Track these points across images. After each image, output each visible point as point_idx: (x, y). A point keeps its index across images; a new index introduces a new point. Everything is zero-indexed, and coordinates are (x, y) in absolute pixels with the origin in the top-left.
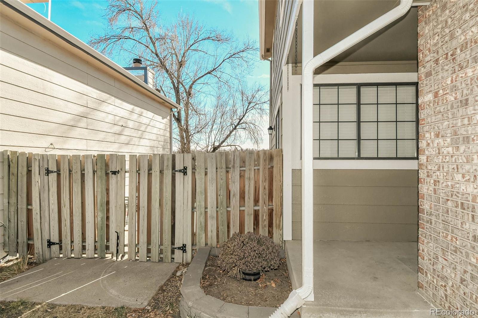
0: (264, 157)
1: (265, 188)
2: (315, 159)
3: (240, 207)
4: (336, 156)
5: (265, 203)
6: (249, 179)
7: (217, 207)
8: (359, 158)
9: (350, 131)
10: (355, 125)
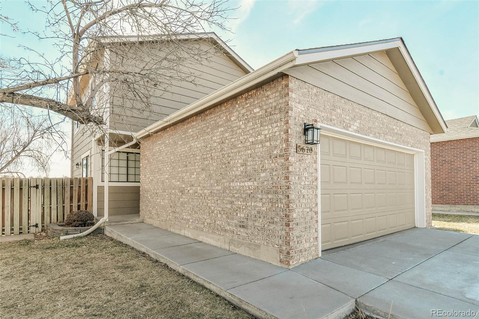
0: (83, 180)
1: (83, 195)
2: (109, 182)
3: (70, 204)
4: (118, 181)
5: (83, 201)
6: (75, 190)
7: (57, 204)
8: (127, 181)
9: (123, 171)
10: (126, 169)
